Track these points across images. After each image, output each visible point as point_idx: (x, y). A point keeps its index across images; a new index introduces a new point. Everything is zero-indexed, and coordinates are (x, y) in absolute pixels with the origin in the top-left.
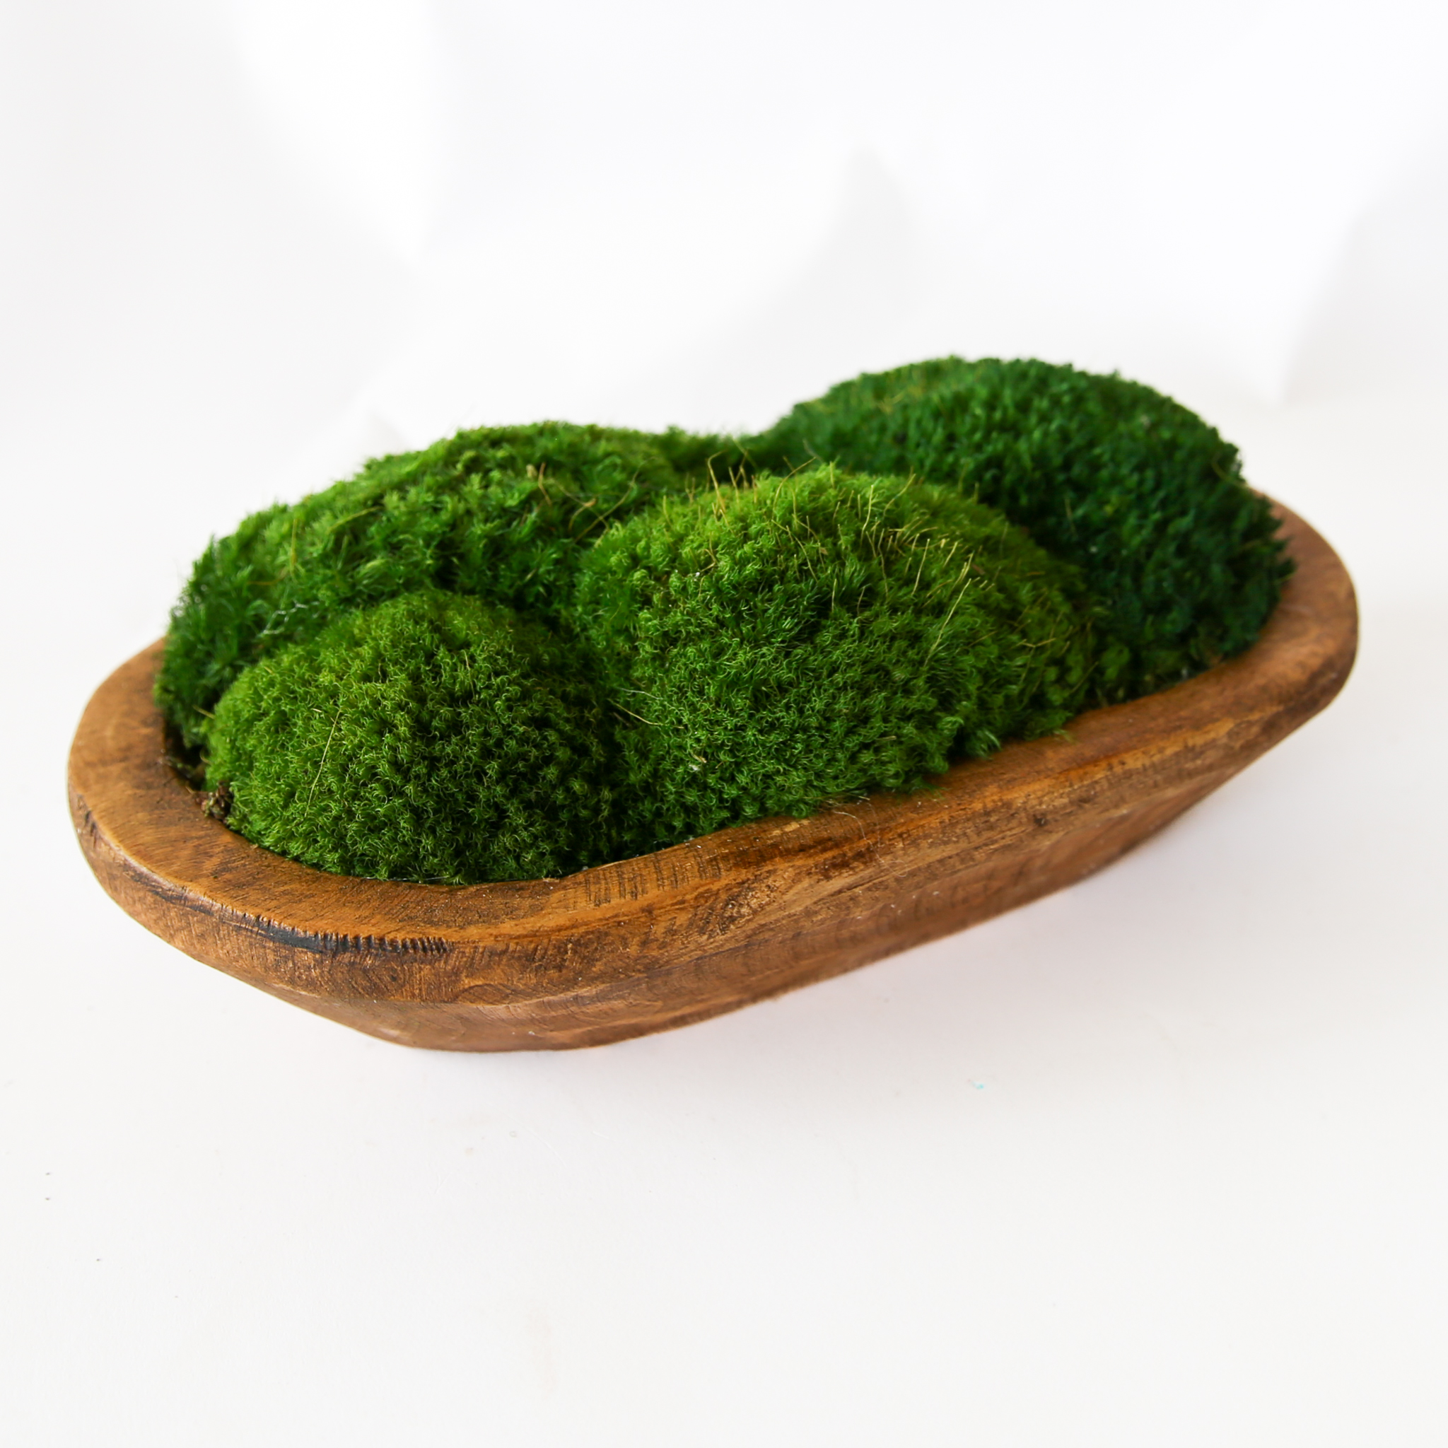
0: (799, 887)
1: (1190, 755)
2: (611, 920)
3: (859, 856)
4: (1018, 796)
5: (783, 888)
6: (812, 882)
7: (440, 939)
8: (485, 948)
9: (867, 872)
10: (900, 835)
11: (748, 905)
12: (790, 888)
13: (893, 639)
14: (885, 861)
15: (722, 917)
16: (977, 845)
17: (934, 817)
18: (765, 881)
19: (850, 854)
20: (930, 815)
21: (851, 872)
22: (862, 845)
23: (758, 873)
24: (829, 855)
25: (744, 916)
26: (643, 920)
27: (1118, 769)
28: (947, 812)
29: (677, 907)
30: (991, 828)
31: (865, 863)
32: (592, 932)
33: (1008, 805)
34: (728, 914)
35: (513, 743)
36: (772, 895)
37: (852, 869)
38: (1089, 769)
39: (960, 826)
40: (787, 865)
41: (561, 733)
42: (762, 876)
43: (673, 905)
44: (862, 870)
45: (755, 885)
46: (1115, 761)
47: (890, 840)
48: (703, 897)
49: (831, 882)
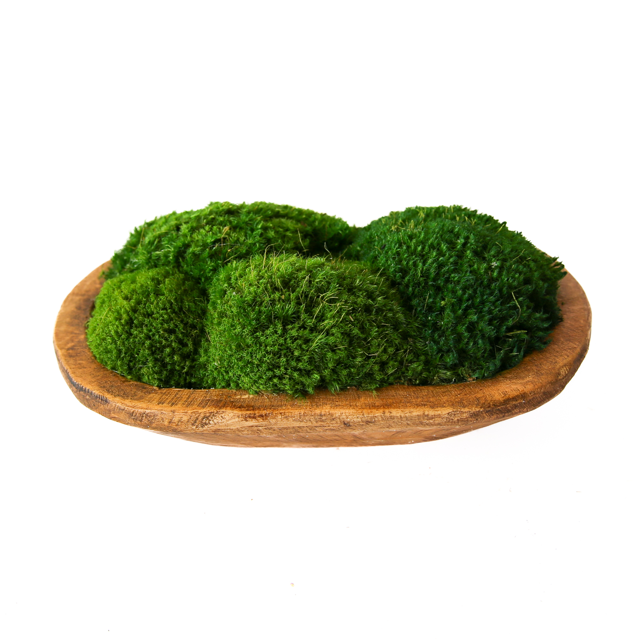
0: (233, 420)
1: (426, 418)
2: (159, 411)
3: (261, 416)
4: (337, 412)
5: (227, 419)
6: (239, 420)
7: (107, 398)
8: (118, 406)
9: (264, 423)
10: (281, 413)
11: (213, 421)
12: (230, 420)
13: (296, 339)
14: (273, 421)
15: (202, 422)
16: (316, 426)
17: (297, 410)
18: (221, 414)
19: (257, 415)
20: (296, 409)
21: (257, 421)
22: (264, 412)
23: (219, 411)
24: (248, 412)
25: (211, 424)
26: (170, 414)
27: (387, 414)
28: (304, 410)
29: (184, 414)
30: (323, 421)
31: (263, 419)
32: (152, 413)
33: (332, 415)
34: (204, 422)
35: (157, 337)
36: (223, 420)
37: (257, 420)
38: (374, 410)
39: (308, 417)
40: (231, 411)
41: (177, 337)
42: (220, 413)
43: (182, 413)
44: (261, 422)
45: (216, 415)
46: (387, 411)
47: (276, 414)
48: (195, 413)
49: (247, 422)
